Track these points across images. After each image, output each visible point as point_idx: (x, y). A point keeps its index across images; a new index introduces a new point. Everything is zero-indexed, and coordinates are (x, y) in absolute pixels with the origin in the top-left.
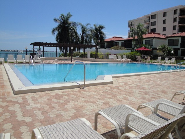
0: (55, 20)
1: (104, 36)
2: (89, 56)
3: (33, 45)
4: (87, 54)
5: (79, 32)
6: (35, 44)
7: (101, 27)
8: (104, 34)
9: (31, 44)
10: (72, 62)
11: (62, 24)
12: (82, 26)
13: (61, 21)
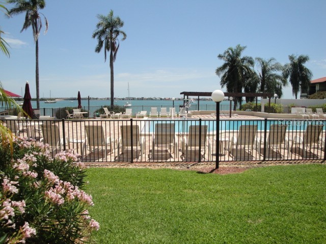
0: (220, 56)
2: (263, 109)
4: (260, 107)
8: (307, 71)
9: (181, 93)
10: (230, 117)
11: (231, 62)
12: (263, 63)
13: (229, 57)
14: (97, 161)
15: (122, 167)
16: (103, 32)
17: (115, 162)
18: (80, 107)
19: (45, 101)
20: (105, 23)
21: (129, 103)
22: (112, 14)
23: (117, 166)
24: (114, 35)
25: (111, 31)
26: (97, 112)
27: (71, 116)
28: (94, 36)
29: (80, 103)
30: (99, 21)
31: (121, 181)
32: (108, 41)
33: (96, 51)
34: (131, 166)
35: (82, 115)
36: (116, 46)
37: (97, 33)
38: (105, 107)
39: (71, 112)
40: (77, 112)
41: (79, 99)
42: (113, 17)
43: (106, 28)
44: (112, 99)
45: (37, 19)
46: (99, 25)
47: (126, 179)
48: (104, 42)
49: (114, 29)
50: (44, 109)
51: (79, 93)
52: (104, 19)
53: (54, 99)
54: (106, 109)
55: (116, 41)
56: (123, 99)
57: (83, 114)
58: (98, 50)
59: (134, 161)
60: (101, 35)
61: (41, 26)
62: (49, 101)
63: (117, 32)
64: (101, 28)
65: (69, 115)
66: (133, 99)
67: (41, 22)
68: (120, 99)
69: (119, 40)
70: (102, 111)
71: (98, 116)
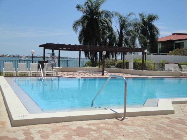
0: (78, 7)
1: (156, 33)
2: (131, 65)
3: (43, 48)
4: (127, 63)
5: (116, 27)
6: (47, 46)
7: (152, 18)
9: (40, 46)
10: (103, 75)
11: (89, 15)
12: (121, 18)
13: (87, 9)
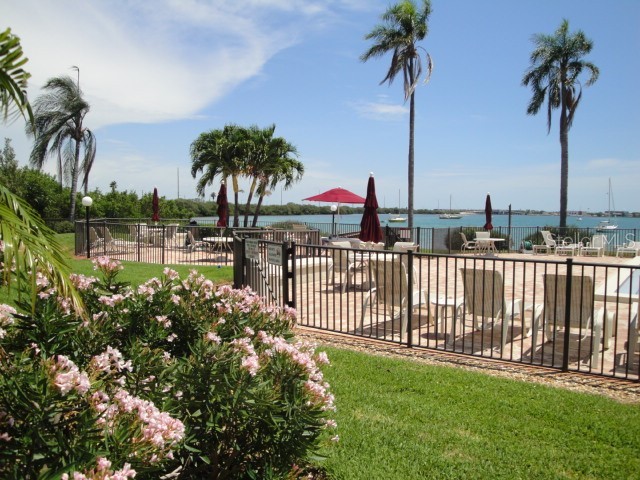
14: (479, 353)
15: (535, 379)
16: (545, 69)
17: (520, 361)
18: (488, 227)
19: (441, 216)
20: (549, 50)
21: (610, 223)
22: (565, 28)
23: (522, 375)
24: (569, 74)
25: (563, 66)
26: (527, 239)
27: (470, 245)
28: (526, 82)
29: (489, 219)
30: (535, 48)
31: (513, 422)
32: (556, 86)
33: (529, 111)
34: (559, 382)
35: (493, 246)
36: (575, 96)
37: (532, 75)
38: (545, 229)
39: (471, 236)
40: (484, 238)
41: (489, 211)
42: (567, 35)
43: (551, 61)
44: (563, 213)
45: (414, 59)
46: (536, 56)
47: (528, 417)
48: (547, 91)
49: (571, 60)
50: (418, 229)
51: (488, 197)
52: (549, 41)
53: (457, 212)
54: (546, 235)
55: (576, 86)
56: (599, 215)
57: (496, 242)
58: (533, 108)
59: (570, 367)
60: (540, 77)
61: (420, 71)
62: (446, 215)
63: (578, 66)
64: (540, 63)
65: (466, 244)
66: (623, 215)
67: (419, 64)
68: (592, 214)
69: (581, 82)
70: (537, 238)
71: (529, 248)
